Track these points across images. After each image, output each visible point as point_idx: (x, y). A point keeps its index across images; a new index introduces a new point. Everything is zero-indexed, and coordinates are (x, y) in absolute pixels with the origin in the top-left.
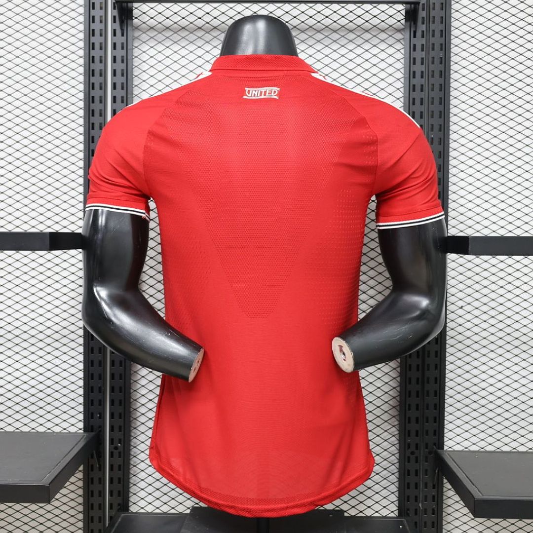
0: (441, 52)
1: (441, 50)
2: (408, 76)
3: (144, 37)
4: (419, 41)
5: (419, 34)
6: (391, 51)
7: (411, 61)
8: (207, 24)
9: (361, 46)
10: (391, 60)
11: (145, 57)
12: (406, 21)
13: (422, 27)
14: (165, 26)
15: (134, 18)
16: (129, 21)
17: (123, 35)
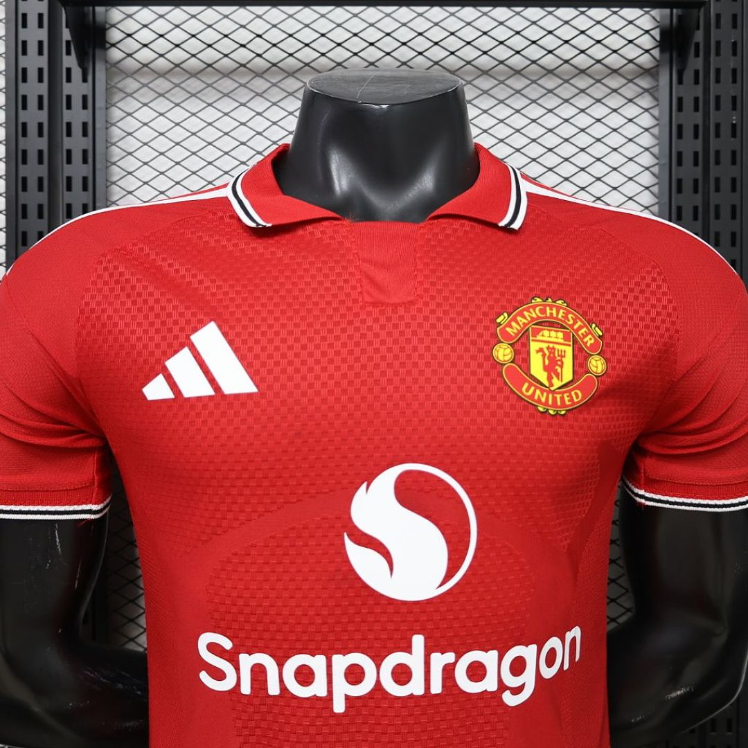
0: (734, 112)
1: (734, 108)
2: (666, 161)
3: (131, 84)
4: (691, 91)
5: (689, 75)
6: (631, 110)
7: (675, 131)
8: (258, 59)
9: (571, 101)
10: (631, 130)
11: (130, 124)
12: (662, 52)
13: (696, 63)
14: (172, 63)
15: (108, 45)
16: (98, 52)
17: (85, 80)
